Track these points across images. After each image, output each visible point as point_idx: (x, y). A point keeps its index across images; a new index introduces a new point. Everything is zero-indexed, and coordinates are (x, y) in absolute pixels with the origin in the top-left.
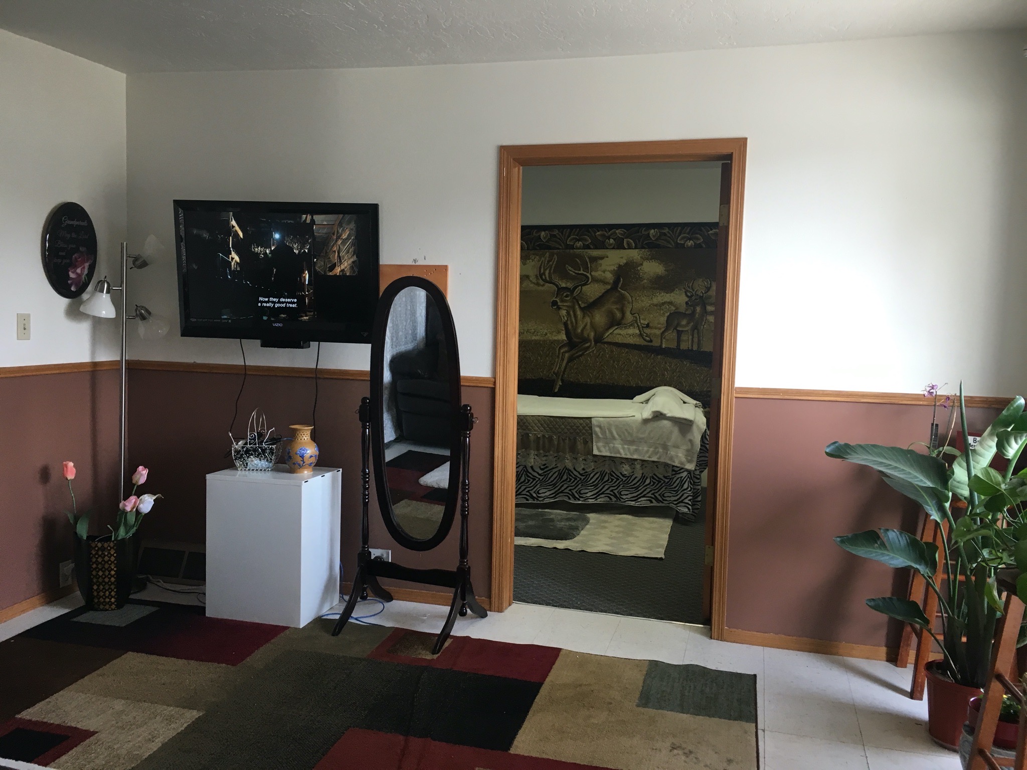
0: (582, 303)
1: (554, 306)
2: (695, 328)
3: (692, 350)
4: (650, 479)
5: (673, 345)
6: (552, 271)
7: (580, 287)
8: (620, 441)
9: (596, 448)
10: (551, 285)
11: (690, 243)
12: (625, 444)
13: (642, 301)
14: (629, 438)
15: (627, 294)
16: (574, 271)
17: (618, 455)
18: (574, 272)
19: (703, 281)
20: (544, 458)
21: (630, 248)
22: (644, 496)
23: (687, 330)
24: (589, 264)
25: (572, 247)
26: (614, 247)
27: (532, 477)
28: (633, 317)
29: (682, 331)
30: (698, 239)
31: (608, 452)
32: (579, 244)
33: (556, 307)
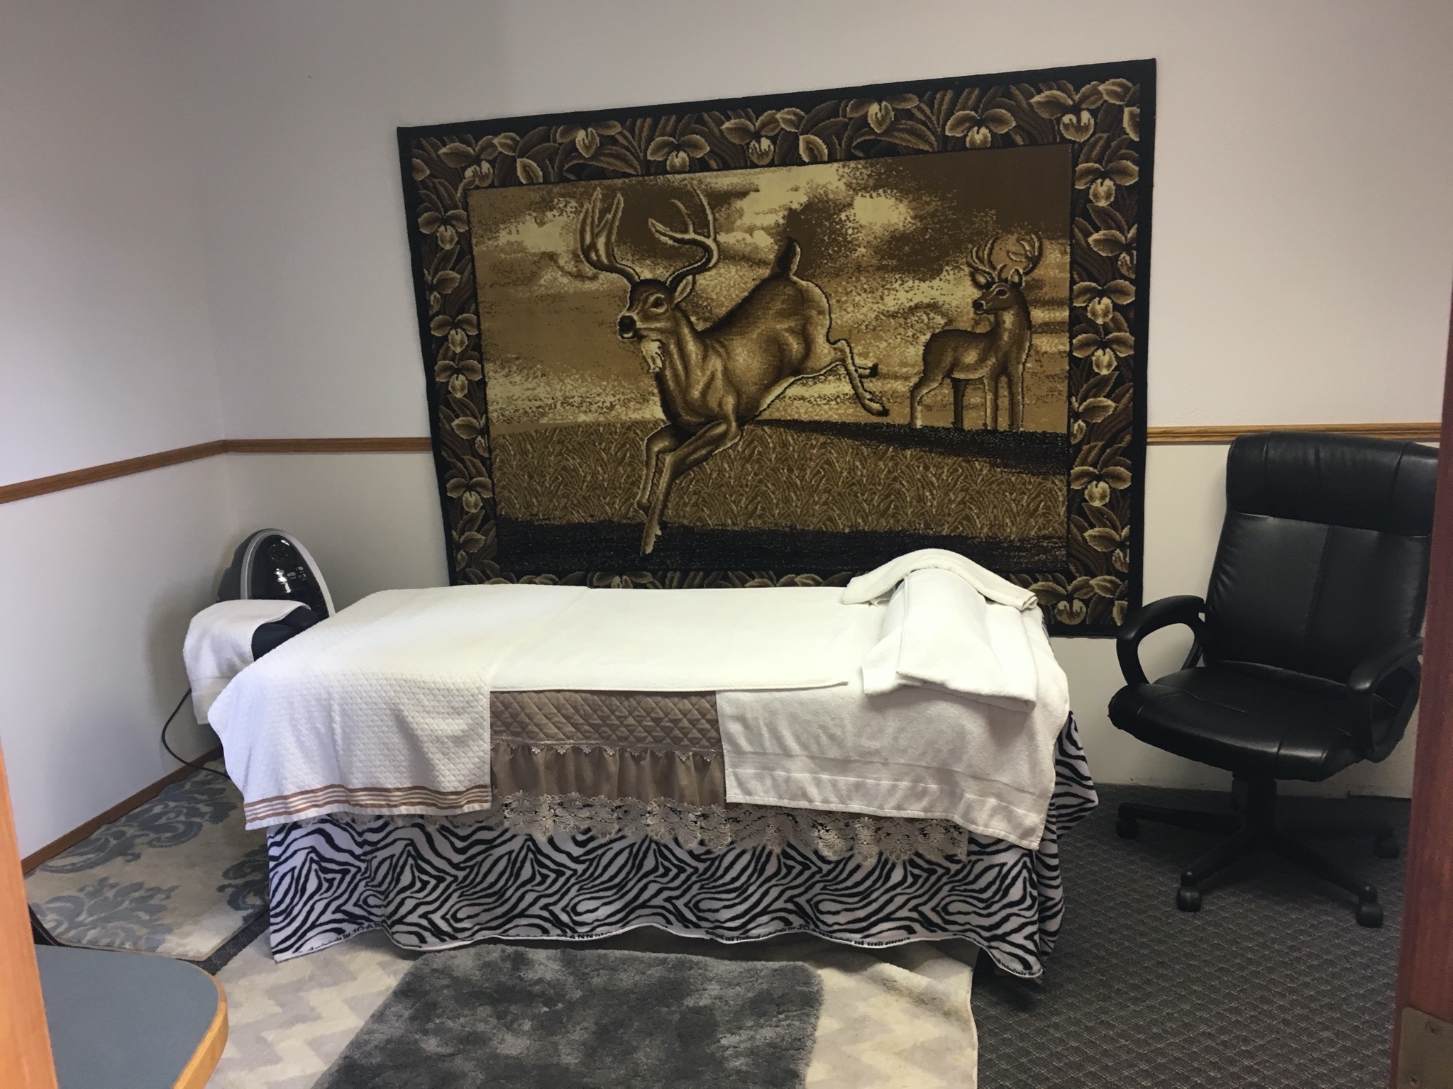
0: (698, 319)
1: (627, 332)
2: (1003, 370)
3: (995, 431)
4: (905, 869)
5: (944, 420)
6: (613, 238)
7: (690, 278)
8: (805, 759)
9: (735, 783)
10: (615, 275)
11: (980, 135)
12: (824, 769)
13: (856, 305)
14: (834, 753)
15: (817, 290)
16: (671, 233)
17: (803, 804)
18: (671, 238)
19: (1018, 241)
20: (586, 813)
21: (815, 160)
22: (887, 919)
23: (981, 379)
24: (708, 212)
25: (661, 169)
26: (773, 160)
27: (552, 866)
28: (835, 349)
29: (968, 381)
30: (1000, 121)
31: (773, 793)
32: (680, 158)
33: (630, 335)
